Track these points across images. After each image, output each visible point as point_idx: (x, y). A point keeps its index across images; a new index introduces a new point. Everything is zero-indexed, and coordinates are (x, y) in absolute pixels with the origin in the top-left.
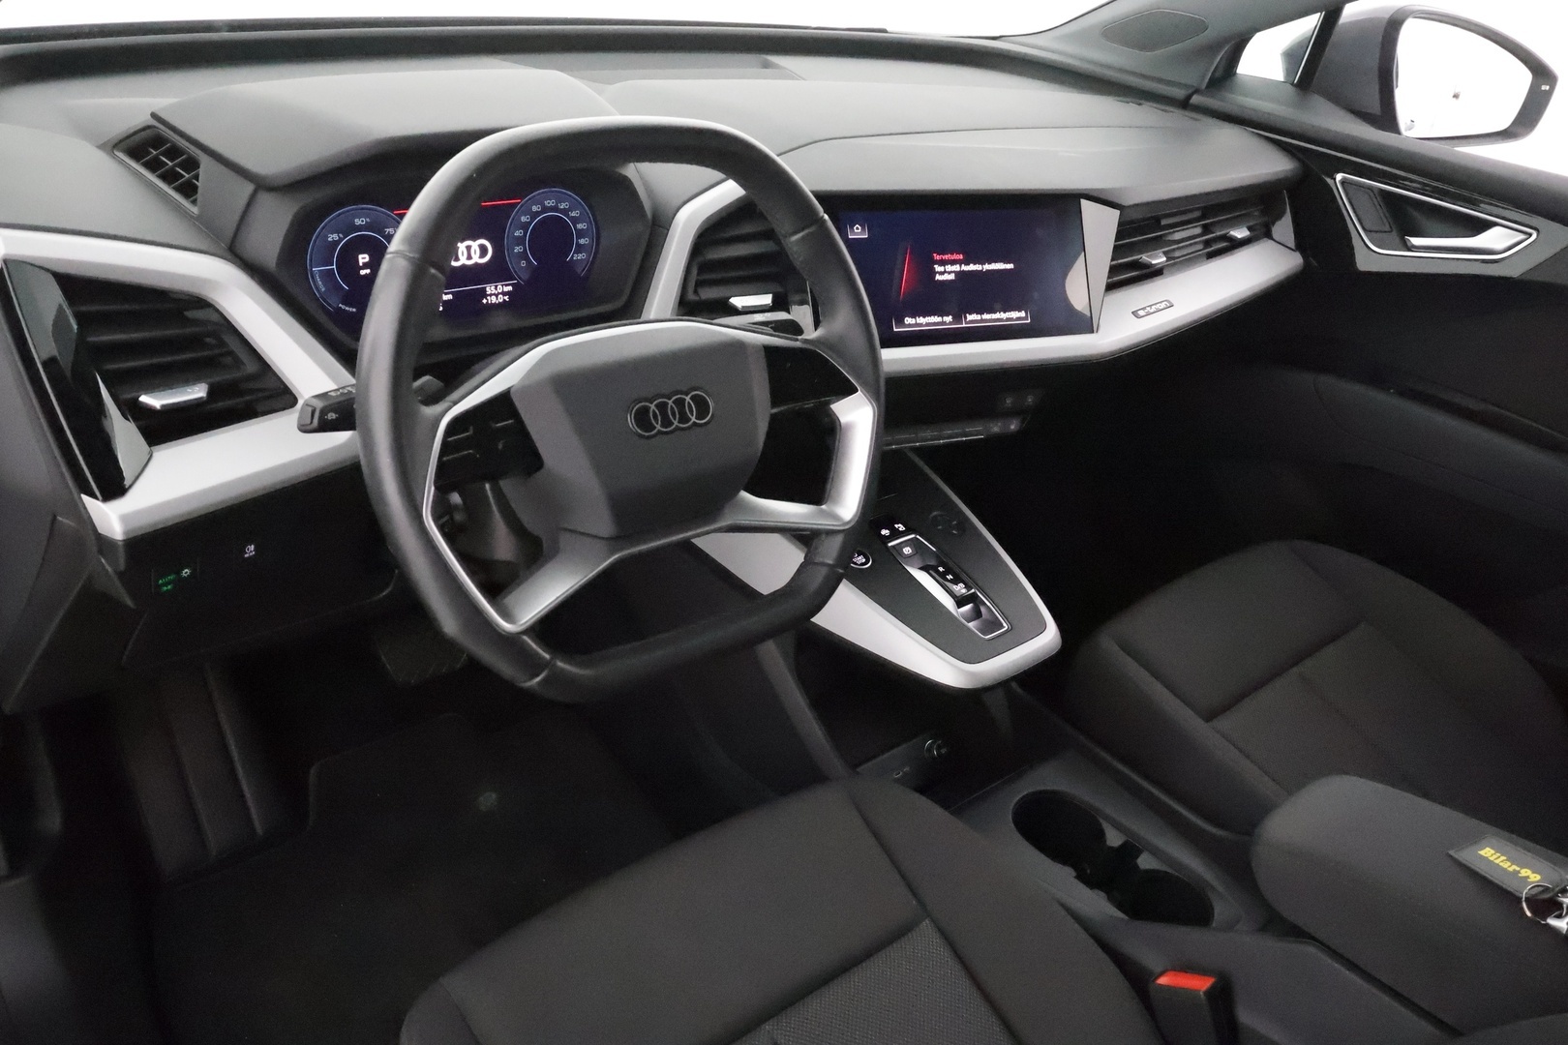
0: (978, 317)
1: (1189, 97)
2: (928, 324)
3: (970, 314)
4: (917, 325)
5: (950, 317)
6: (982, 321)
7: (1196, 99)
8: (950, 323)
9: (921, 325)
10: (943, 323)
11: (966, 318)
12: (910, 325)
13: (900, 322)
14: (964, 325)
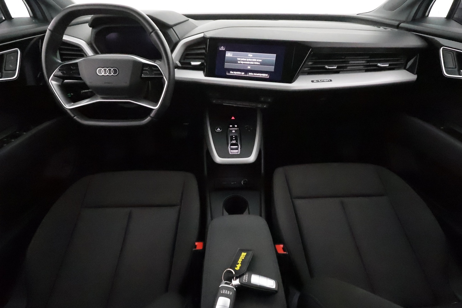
0: (252, 74)
1: (399, 24)
2: (236, 74)
3: (250, 73)
4: (233, 74)
5: (244, 73)
6: (253, 75)
7: (402, 25)
8: (243, 74)
9: (235, 74)
10: (241, 74)
11: (248, 74)
12: (231, 74)
13: (229, 72)
14: (247, 76)
